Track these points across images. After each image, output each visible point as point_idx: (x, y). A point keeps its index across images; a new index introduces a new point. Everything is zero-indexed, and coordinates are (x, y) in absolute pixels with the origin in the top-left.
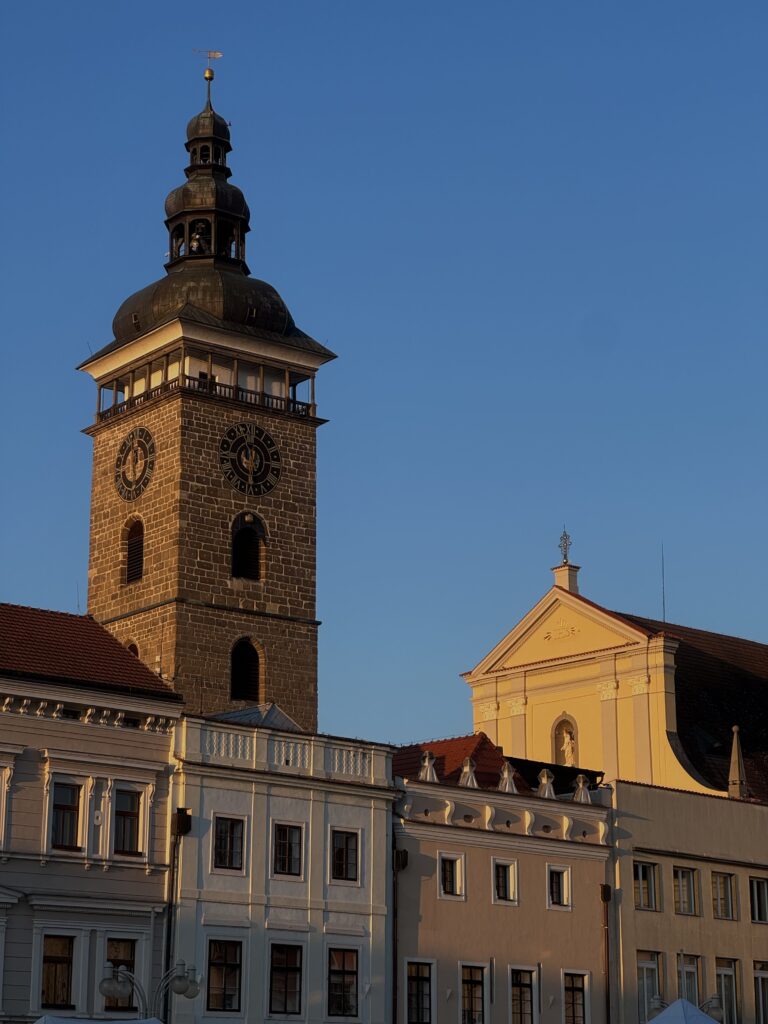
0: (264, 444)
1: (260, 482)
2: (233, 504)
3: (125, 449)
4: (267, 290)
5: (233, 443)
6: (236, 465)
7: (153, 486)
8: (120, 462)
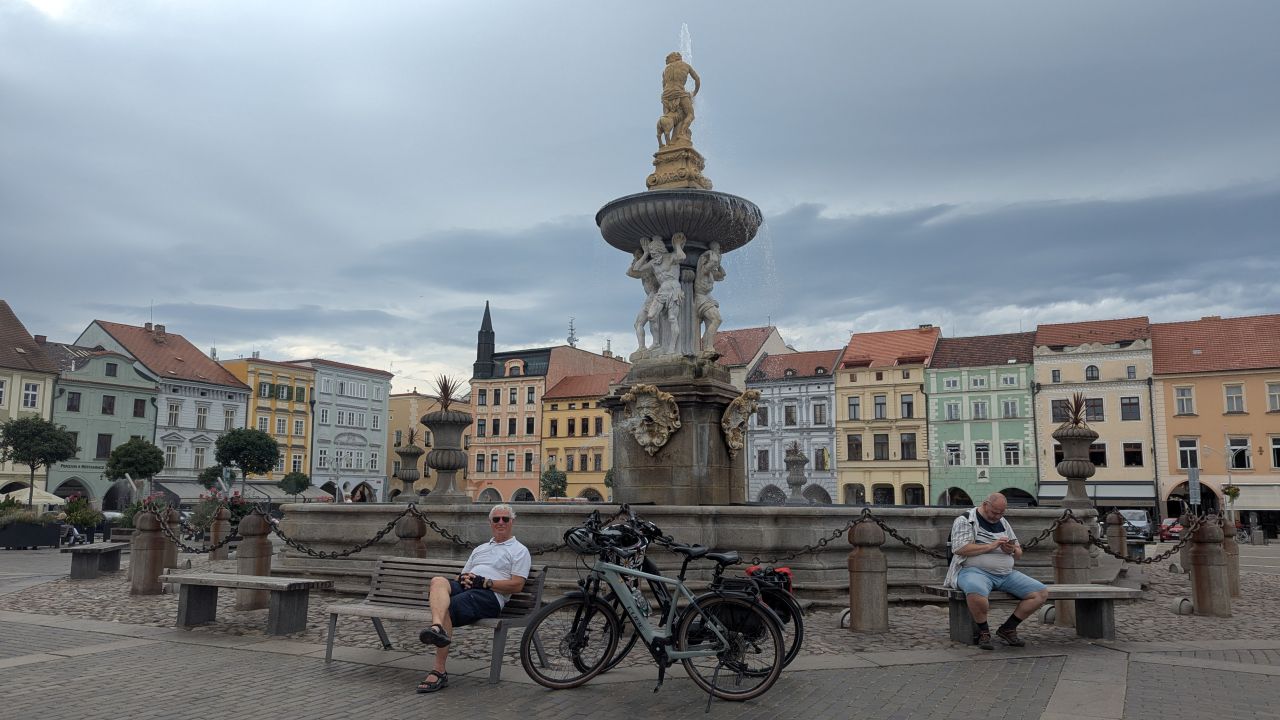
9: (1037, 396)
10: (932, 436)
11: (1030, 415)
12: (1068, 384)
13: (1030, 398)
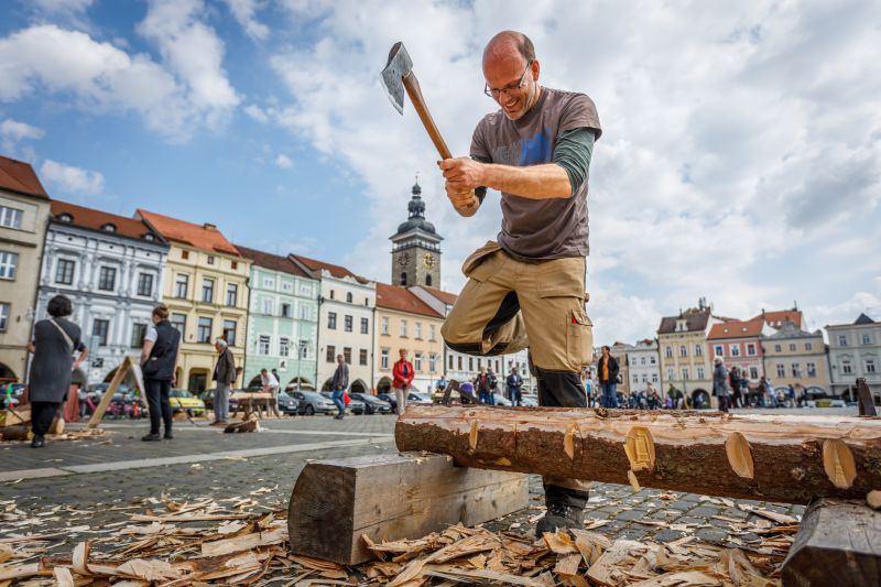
0: (431, 257)
1: (430, 266)
2: (426, 270)
3: (401, 257)
4: (430, 224)
5: (426, 257)
6: (426, 262)
7: (409, 265)
8: (400, 260)
9: (322, 307)
10: (251, 326)
11: (316, 320)
12: (338, 302)
13: (317, 306)
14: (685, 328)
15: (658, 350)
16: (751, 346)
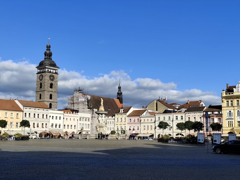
0: (53, 76)
1: (52, 80)
2: (50, 82)
3: (40, 76)
4: (54, 62)
5: (50, 76)
6: (51, 78)
7: (43, 80)
8: (40, 77)
14: (122, 112)
15: (114, 119)
16: (138, 119)
